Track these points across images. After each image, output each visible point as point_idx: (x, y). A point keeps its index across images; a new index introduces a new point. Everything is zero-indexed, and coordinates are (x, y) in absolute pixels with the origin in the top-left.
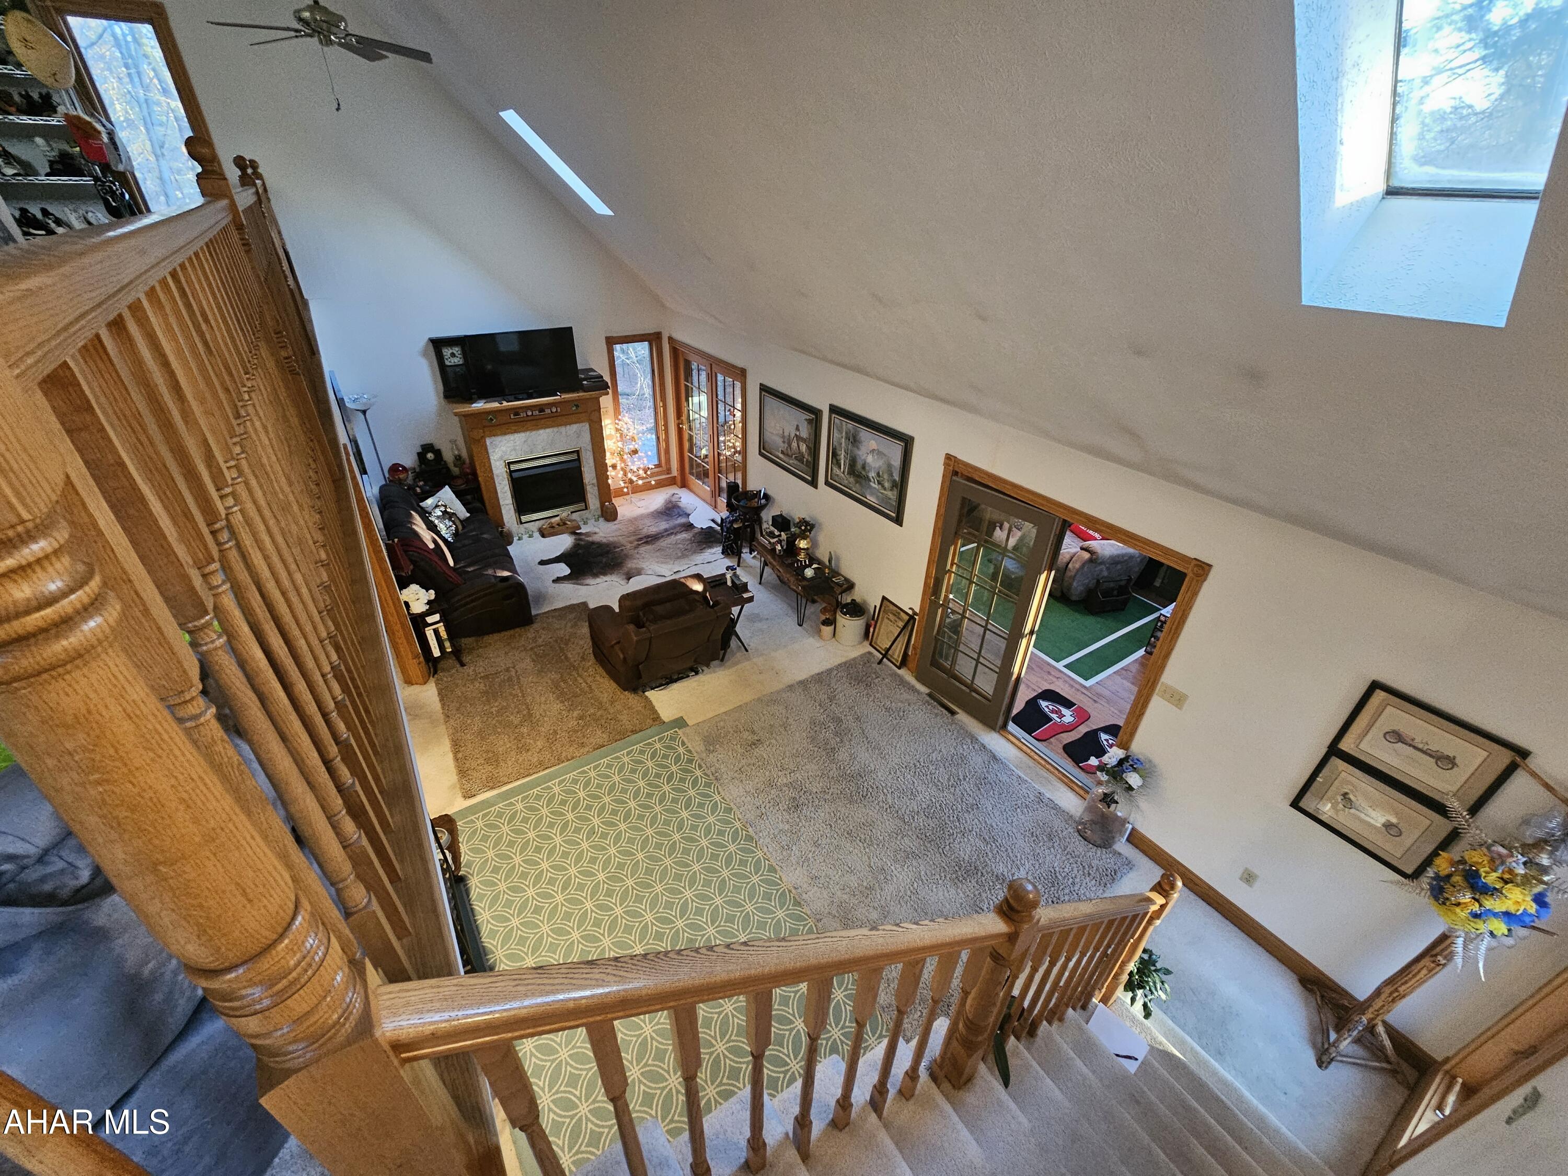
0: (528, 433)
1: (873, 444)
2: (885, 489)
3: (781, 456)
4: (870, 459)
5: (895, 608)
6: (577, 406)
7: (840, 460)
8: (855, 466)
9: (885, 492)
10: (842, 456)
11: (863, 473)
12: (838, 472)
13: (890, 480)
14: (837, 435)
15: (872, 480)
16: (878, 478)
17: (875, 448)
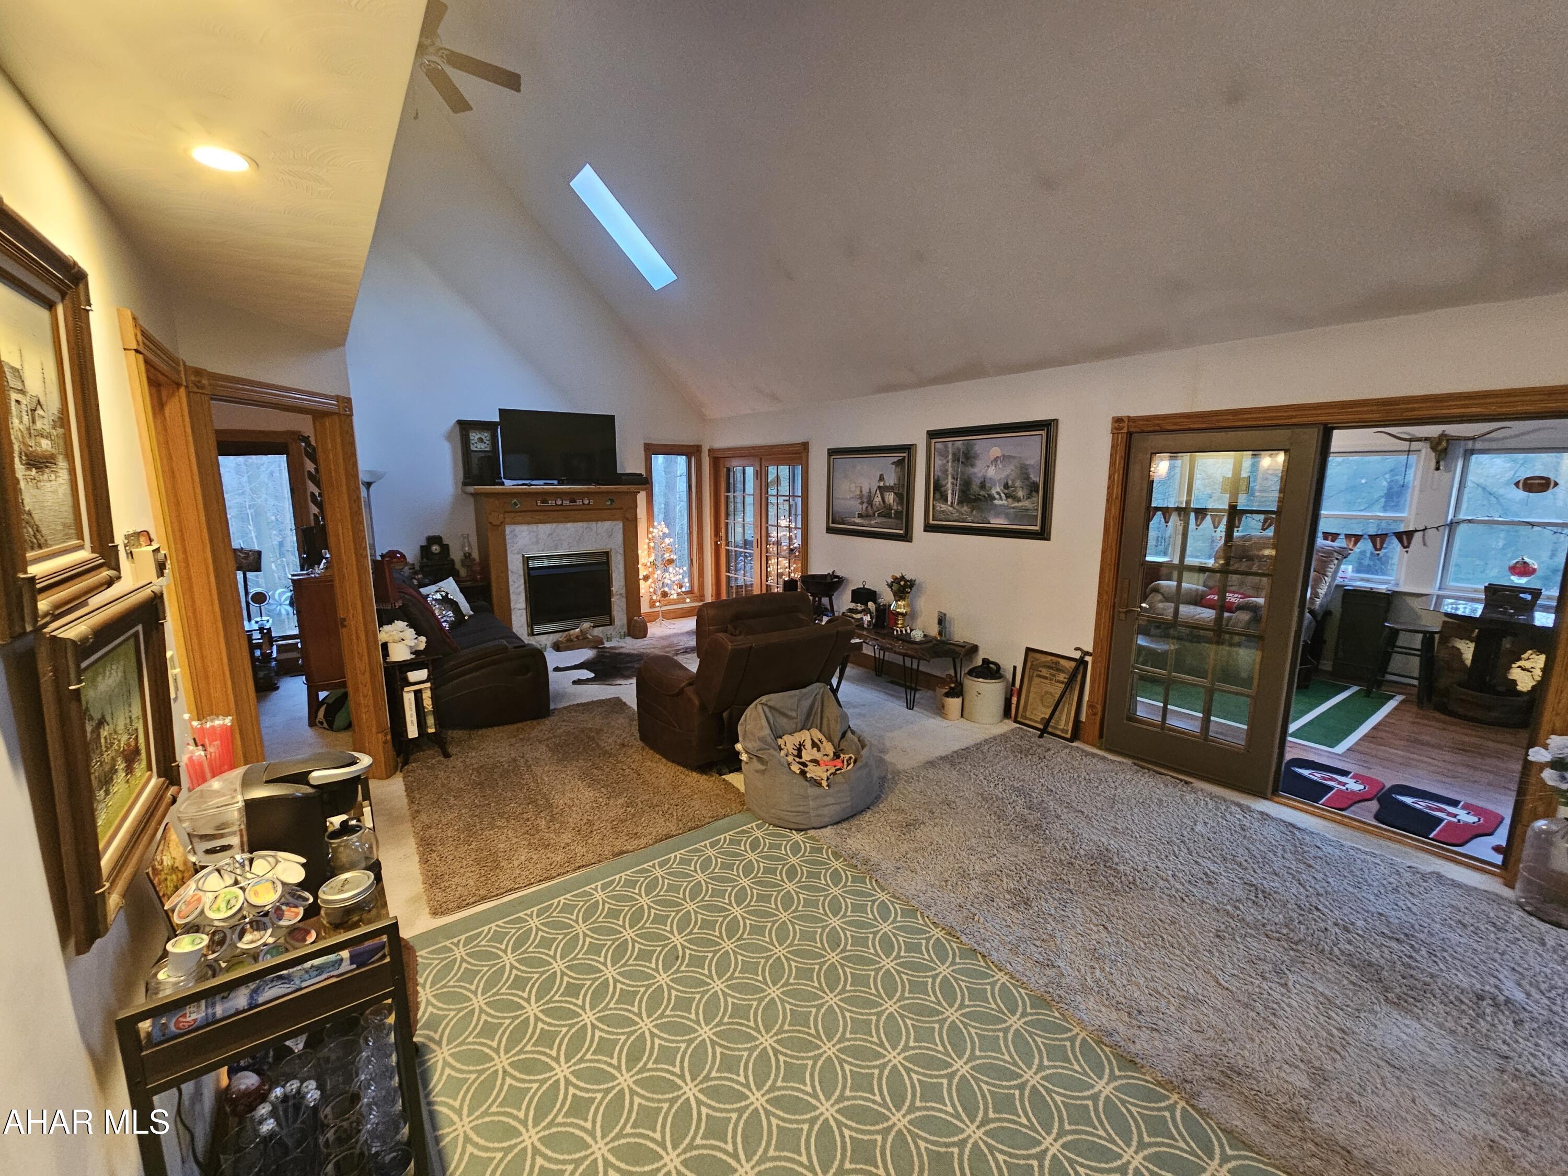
0: (555, 525)
1: (996, 452)
2: (1019, 500)
3: (858, 520)
4: (991, 472)
5: (1049, 658)
6: (612, 501)
7: (946, 491)
8: (969, 490)
9: (1020, 504)
10: (949, 485)
11: (982, 493)
12: (944, 507)
13: (1027, 485)
14: (940, 462)
15: (997, 496)
16: (1006, 491)
17: (999, 454)
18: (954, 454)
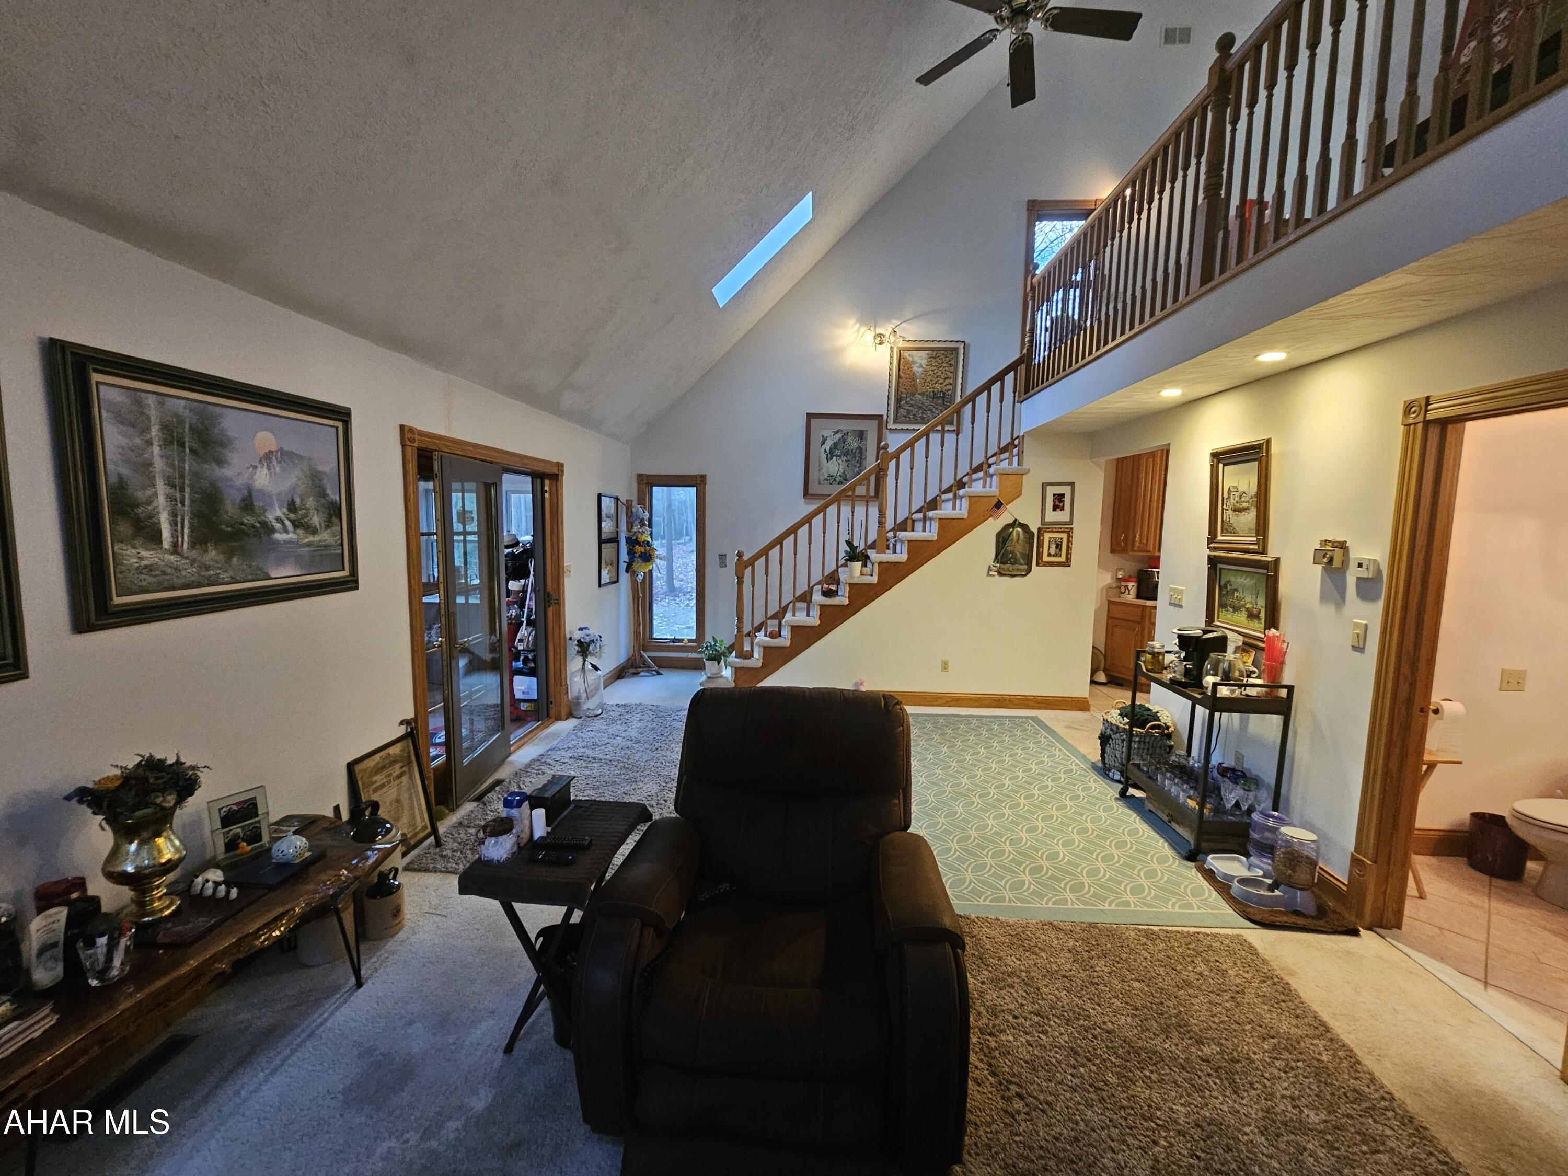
1: (266, 440)
2: (314, 532)
4: (262, 479)
5: (377, 757)
7: (153, 515)
8: (216, 512)
9: (317, 538)
10: (161, 499)
11: (248, 519)
12: (149, 556)
13: (323, 506)
14: (123, 441)
15: (278, 526)
16: (292, 516)
17: (274, 448)
18: (165, 428)
